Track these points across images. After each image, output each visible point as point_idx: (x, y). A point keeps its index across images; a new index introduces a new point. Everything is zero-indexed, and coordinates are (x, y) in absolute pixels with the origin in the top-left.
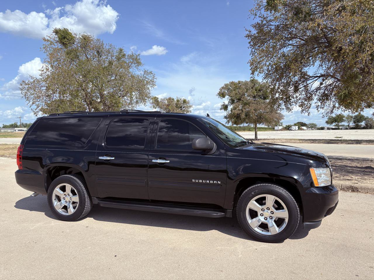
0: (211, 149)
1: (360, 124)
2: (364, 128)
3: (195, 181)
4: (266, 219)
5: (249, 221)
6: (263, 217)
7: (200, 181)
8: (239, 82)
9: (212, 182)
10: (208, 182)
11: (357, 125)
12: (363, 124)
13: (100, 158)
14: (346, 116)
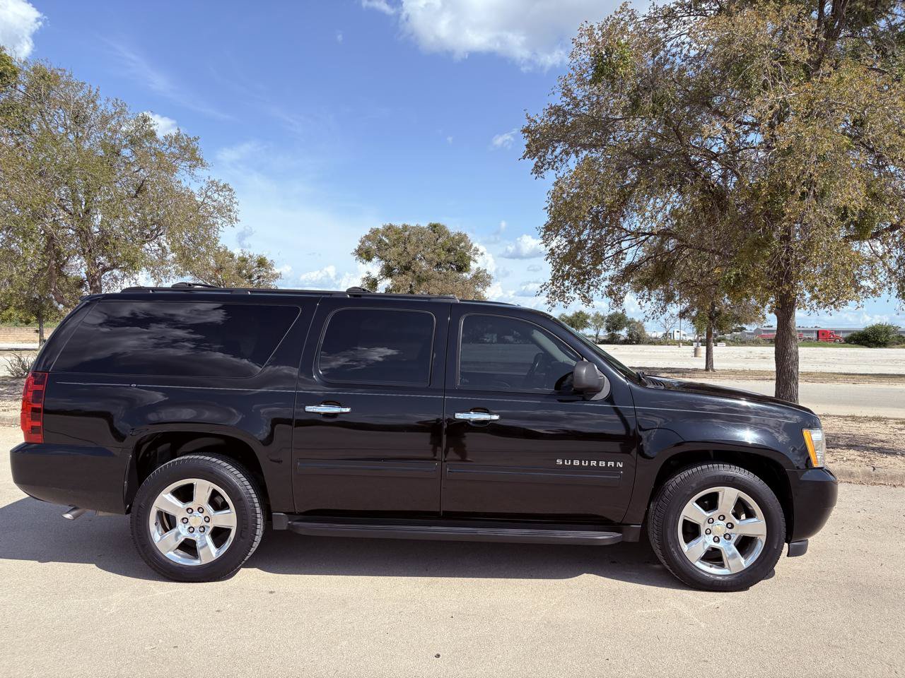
0: (597, 390)
1: (617, 333)
2: (626, 342)
3: (563, 462)
4: (717, 540)
5: (685, 547)
6: (712, 536)
7: (576, 463)
8: (405, 228)
9: (602, 464)
10: (594, 463)
11: (613, 335)
12: (623, 333)
13: (309, 409)
14: (592, 315)
